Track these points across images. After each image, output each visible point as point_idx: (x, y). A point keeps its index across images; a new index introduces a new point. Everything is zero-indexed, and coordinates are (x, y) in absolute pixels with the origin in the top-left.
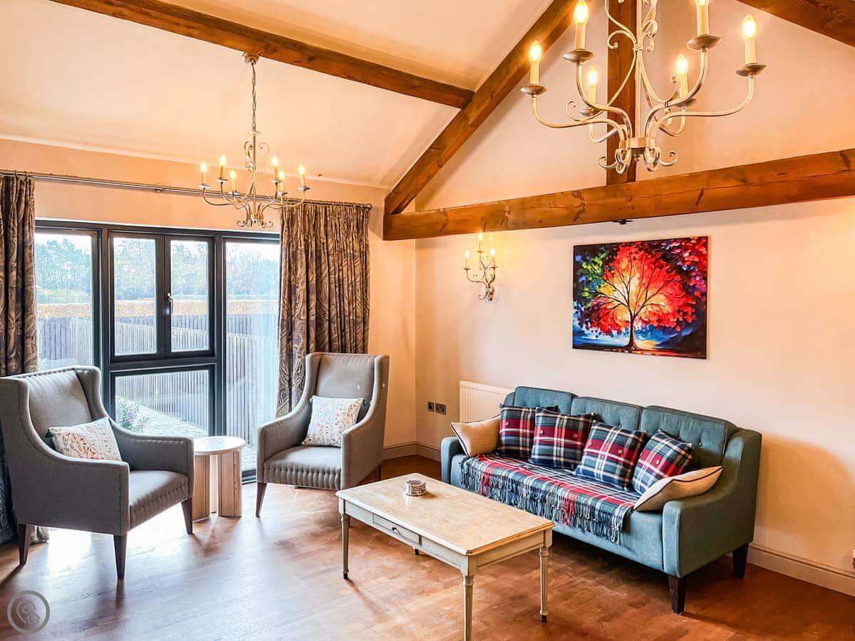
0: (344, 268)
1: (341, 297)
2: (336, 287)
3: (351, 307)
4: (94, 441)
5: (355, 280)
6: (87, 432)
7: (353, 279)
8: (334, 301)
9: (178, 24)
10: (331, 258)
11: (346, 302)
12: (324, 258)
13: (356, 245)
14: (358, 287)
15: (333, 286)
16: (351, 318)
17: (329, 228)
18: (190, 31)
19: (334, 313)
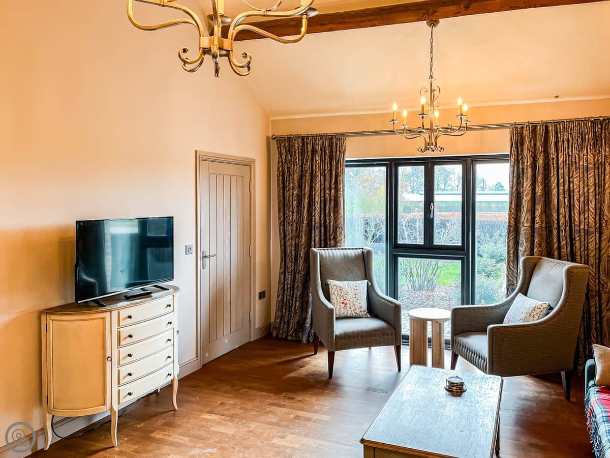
0: (575, 180)
1: (571, 207)
2: (565, 198)
3: (582, 217)
4: (348, 292)
5: (588, 190)
6: (346, 286)
7: (586, 189)
8: (562, 210)
9: (363, 22)
10: (561, 171)
11: (576, 212)
12: (553, 172)
13: (590, 157)
14: (591, 197)
15: (561, 197)
16: (582, 227)
17: (560, 144)
18: (372, 23)
19: (562, 221)
